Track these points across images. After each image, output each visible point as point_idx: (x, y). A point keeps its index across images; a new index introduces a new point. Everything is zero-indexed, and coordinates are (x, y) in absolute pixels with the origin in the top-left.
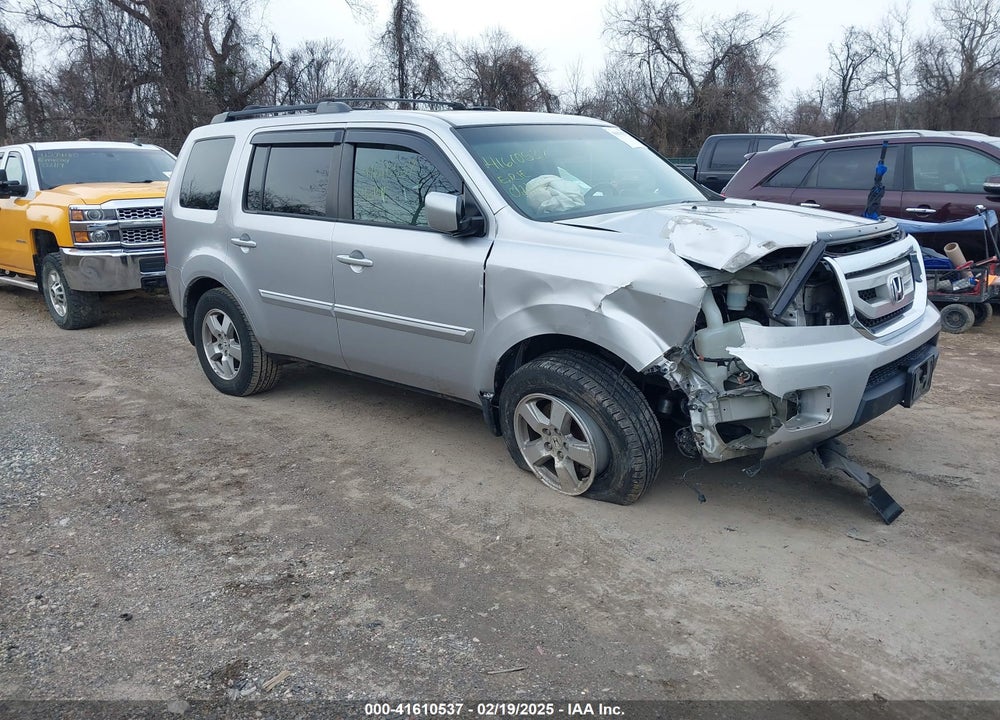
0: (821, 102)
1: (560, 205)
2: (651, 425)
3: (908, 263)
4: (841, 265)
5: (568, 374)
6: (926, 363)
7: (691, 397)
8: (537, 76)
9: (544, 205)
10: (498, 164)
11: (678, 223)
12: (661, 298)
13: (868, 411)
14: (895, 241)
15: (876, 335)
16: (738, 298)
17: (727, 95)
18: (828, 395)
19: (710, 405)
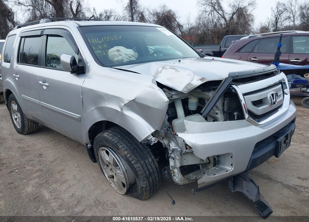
0: (269, 26)
1: (123, 60)
2: (152, 164)
3: (280, 86)
4: (241, 89)
5: (113, 140)
6: (288, 134)
7: (170, 152)
8: (176, 19)
9: (115, 59)
10: (95, 42)
11: (163, 68)
12: (148, 106)
13: (254, 163)
14: (275, 75)
15: (260, 123)
16: (193, 104)
17: (237, 24)
18: (232, 157)
19: (177, 157)
